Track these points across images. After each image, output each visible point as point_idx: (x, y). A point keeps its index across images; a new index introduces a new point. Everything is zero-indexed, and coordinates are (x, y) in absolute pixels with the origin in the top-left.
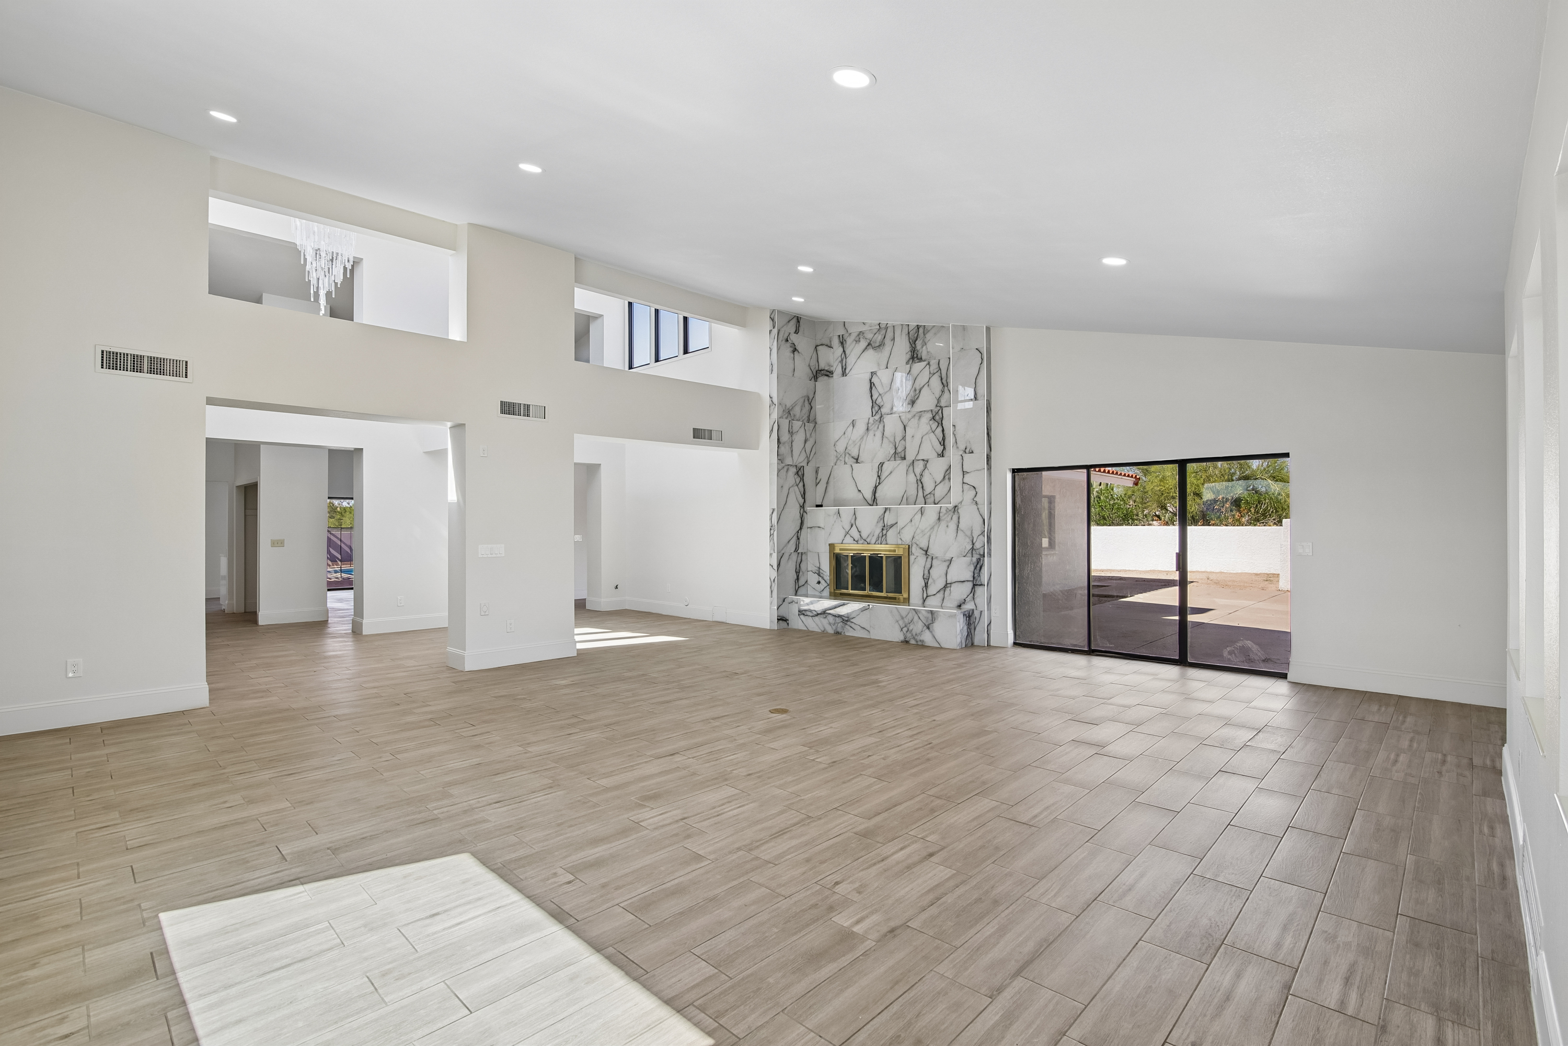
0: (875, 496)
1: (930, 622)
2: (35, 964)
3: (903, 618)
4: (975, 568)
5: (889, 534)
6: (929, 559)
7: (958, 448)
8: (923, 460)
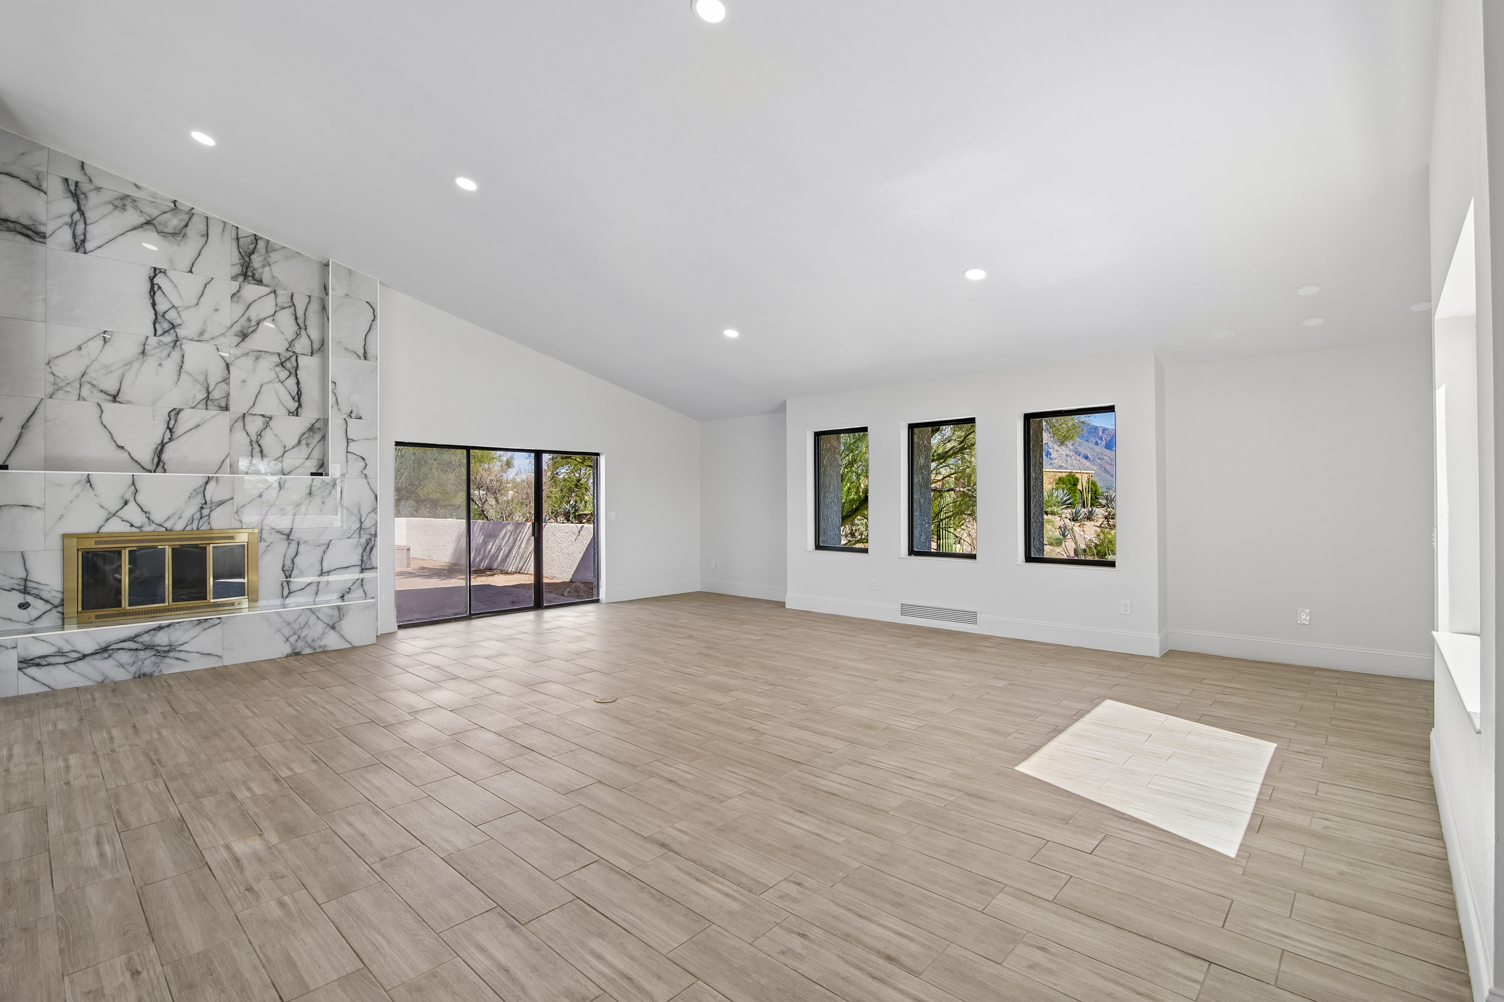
0: (159, 458)
1: (335, 620)
2: (1340, 874)
3: (289, 624)
4: (364, 550)
5: (213, 514)
6: (294, 546)
7: (339, 410)
8: (263, 416)
